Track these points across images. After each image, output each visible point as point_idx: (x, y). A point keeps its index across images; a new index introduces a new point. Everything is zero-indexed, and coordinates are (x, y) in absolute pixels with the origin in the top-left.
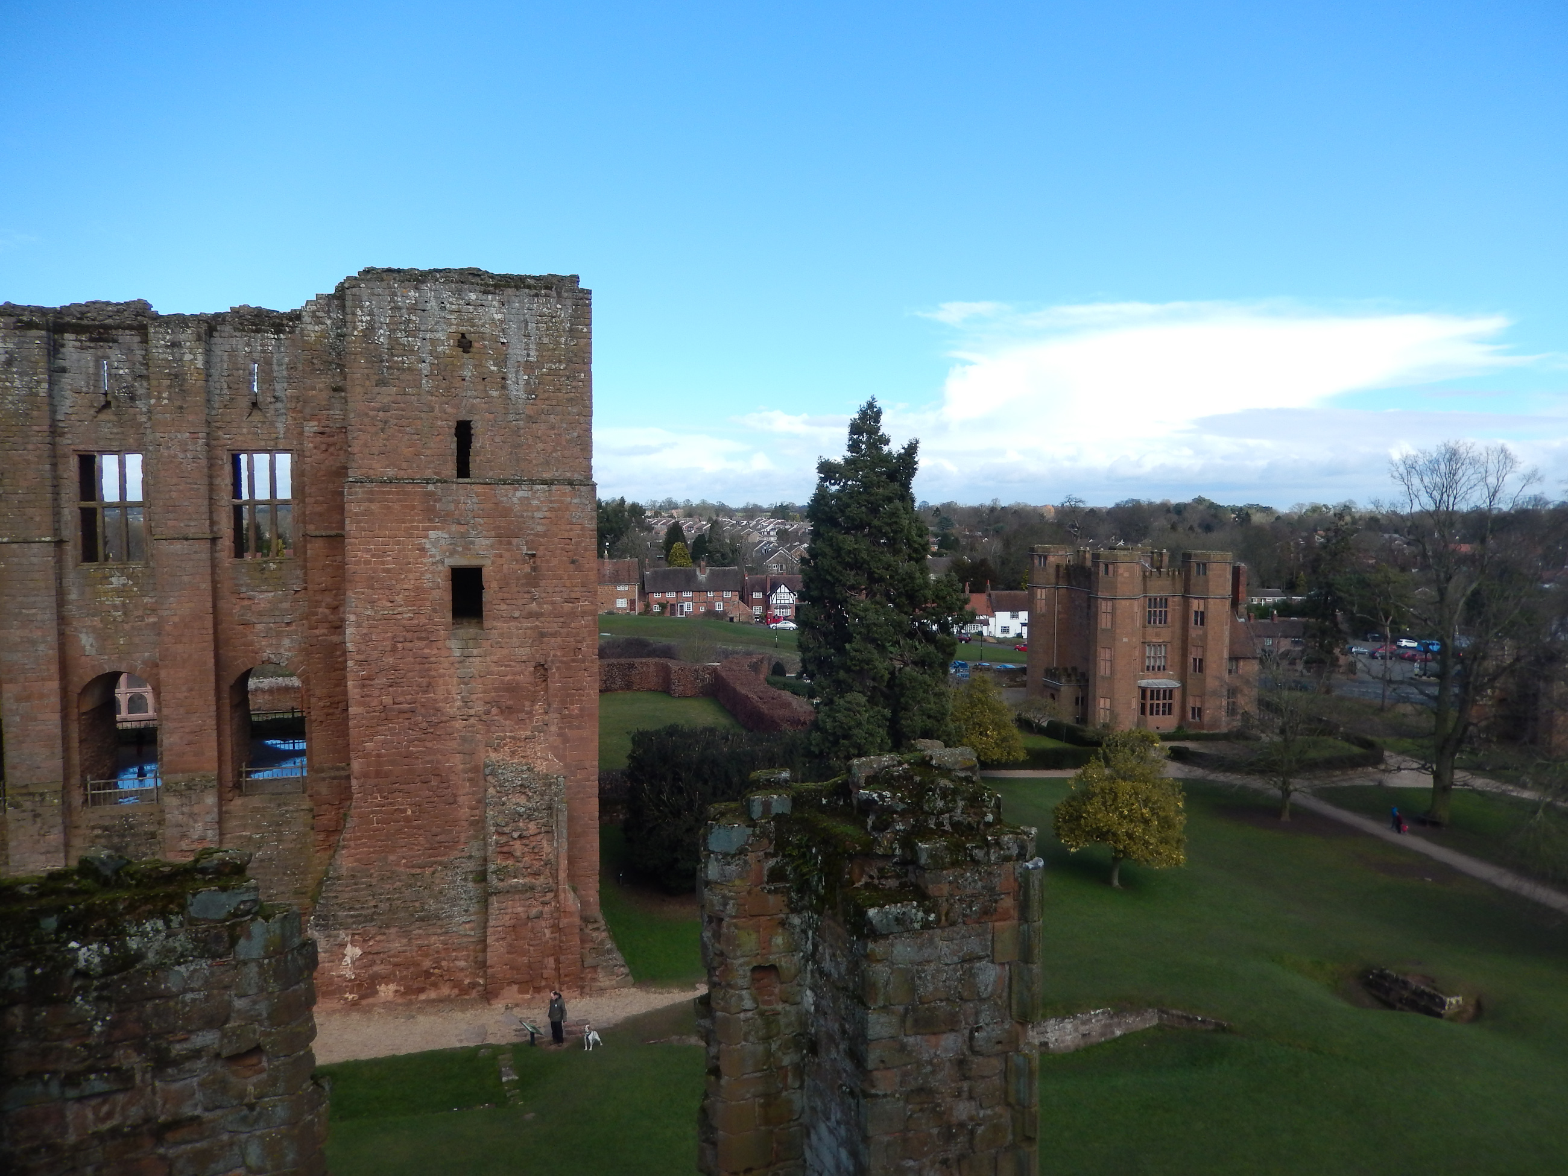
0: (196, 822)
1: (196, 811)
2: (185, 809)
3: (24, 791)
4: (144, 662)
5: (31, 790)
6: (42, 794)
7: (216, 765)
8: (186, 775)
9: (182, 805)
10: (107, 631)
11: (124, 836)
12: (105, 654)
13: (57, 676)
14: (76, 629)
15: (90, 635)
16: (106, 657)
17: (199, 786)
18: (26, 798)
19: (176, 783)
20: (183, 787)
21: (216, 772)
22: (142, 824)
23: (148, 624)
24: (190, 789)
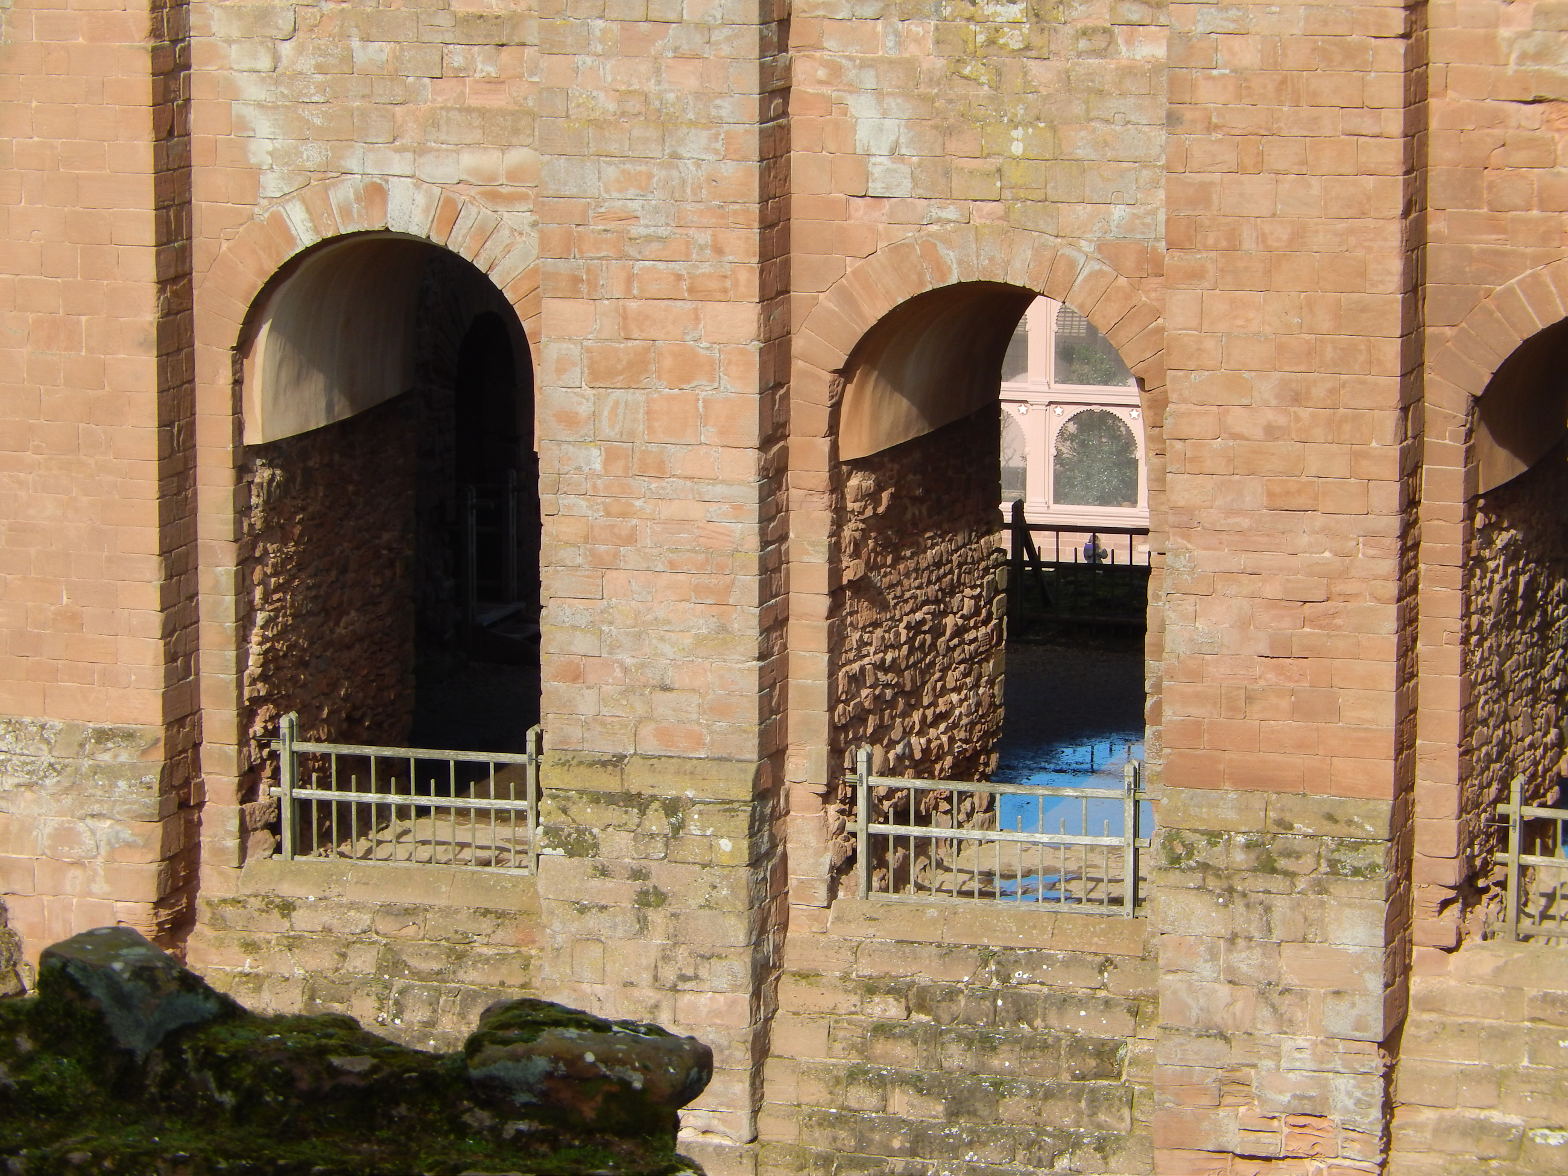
0: (1285, 1024)
1: (1290, 979)
2: (1247, 961)
3: (608, 782)
4: (1107, 251)
5: (638, 781)
6: (672, 807)
7: (1387, 769)
8: (1256, 801)
9: (1232, 939)
10: (960, 88)
11: (986, 1044)
12: (948, 197)
13: (748, 280)
14: (835, 70)
15: (891, 103)
16: (951, 212)
17: (1308, 861)
18: (614, 814)
19: (1213, 836)
20: (1239, 857)
21: (1385, 806)
22: (1064, 1002)
23: (1129, 71)
24: (1268, 867)
